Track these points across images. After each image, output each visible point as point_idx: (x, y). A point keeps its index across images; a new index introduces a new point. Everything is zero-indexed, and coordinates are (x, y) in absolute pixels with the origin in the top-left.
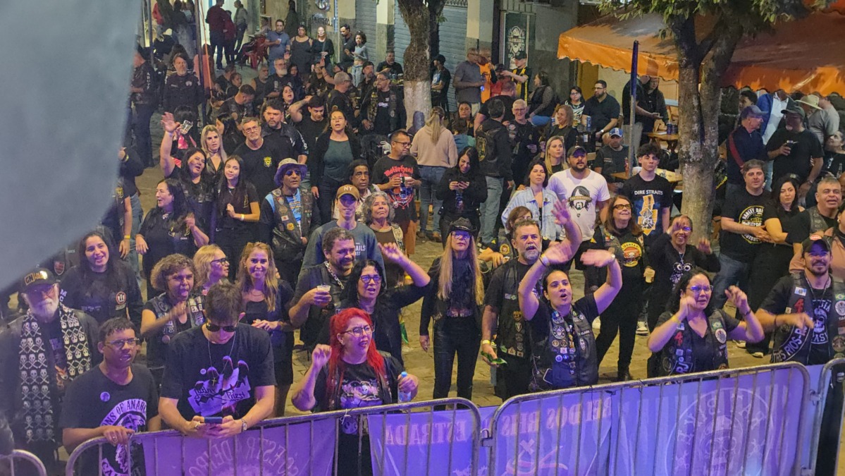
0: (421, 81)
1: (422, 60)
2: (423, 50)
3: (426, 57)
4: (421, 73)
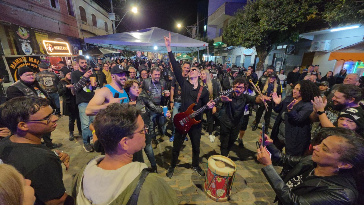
0: (261, 71)
1: (262, 65)
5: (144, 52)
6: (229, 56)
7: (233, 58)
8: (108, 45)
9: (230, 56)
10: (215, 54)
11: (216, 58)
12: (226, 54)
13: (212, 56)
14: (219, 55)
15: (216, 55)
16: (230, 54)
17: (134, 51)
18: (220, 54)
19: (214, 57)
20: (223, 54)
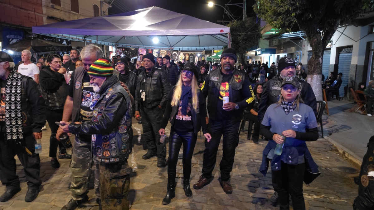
0: (316, 74)
5: (152, 51)
6: (297, 52)
7: (303, 55)
8: (81, 38)
9: (299, 52)
10: (277, 51)
11: (278, 56)
12: (293, 49)
13: (273, 55)
14: (283, 52)
15: (279, 51)
16: (298, 49)
17: (133, 49)
18: (284, 50)
19: (276, 55)
20: (288, 49)
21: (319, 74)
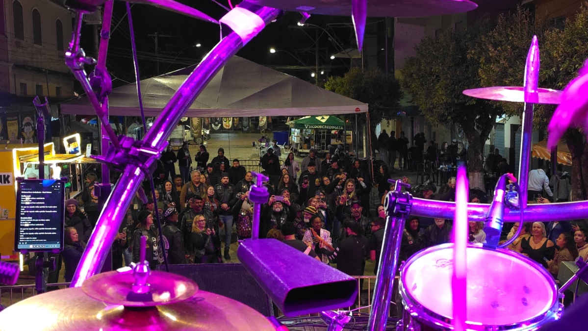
0: (477, 172)
1: (477, 161)
2: (478, 155)
3: (480, 160)
4: (477, 168)
21: (480, 171)
